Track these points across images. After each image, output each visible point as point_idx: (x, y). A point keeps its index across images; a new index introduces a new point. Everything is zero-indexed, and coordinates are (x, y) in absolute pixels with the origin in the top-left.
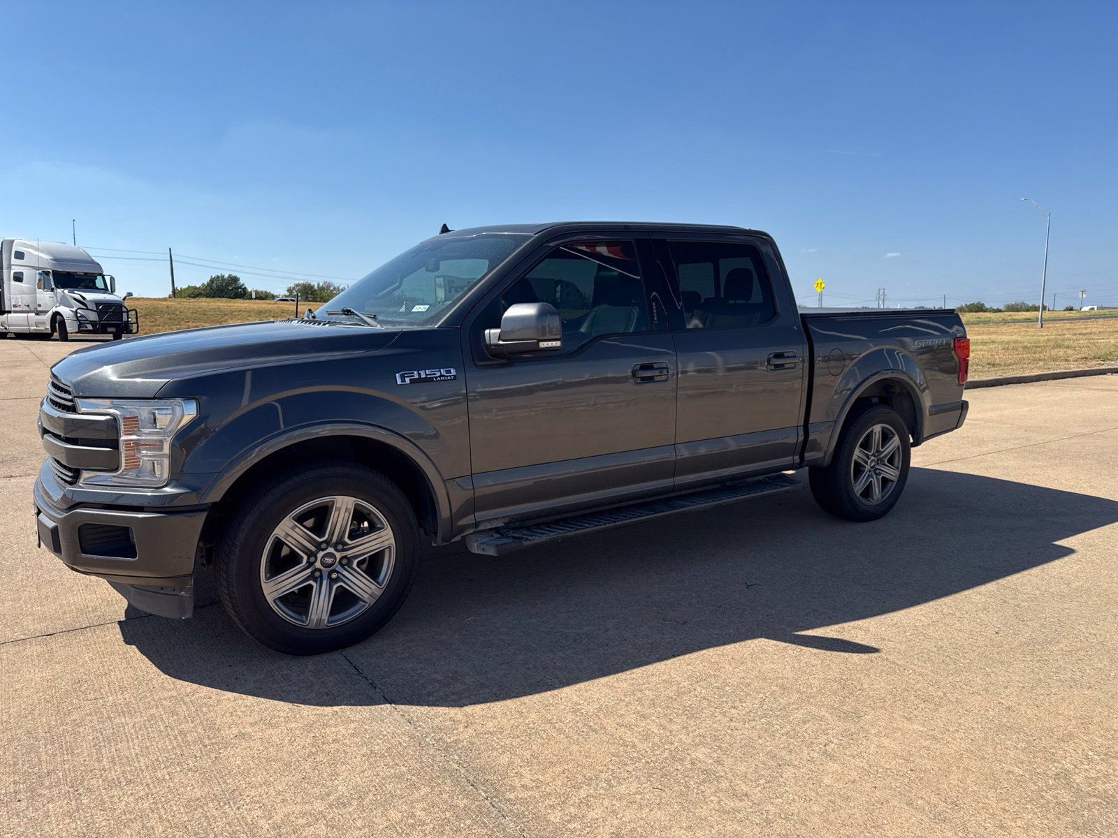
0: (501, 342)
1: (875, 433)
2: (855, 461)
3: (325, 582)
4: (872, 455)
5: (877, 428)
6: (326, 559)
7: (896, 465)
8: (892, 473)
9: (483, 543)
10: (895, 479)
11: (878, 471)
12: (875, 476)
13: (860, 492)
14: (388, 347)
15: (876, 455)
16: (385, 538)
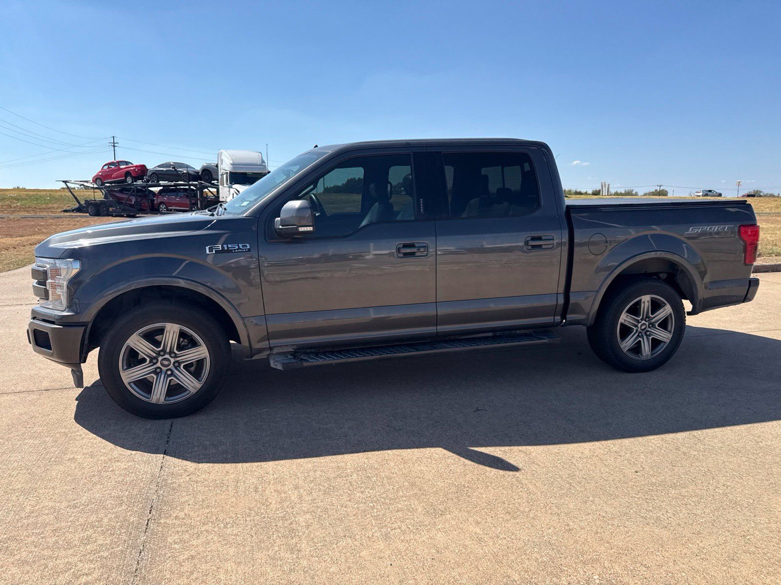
0: (281, 227)
1: (644, 302)
2: (622, 324)
3: (163, 376)
4: (642, 319)
5: (646, 299)
6: (164, 362)
7: (669, 329)
8: (665, 336)
9: (276, 361)
10: (668, 341)
11: (648, 333)
12: (645, 337)
13: (627, 348)
14: (206, 229)
15: (647, 319)
16: (202, 352)
